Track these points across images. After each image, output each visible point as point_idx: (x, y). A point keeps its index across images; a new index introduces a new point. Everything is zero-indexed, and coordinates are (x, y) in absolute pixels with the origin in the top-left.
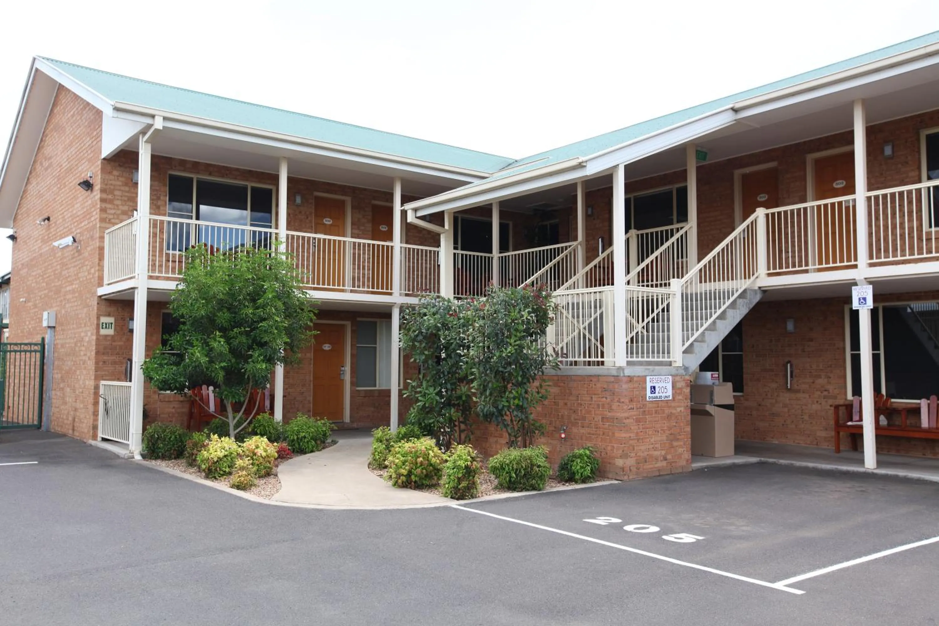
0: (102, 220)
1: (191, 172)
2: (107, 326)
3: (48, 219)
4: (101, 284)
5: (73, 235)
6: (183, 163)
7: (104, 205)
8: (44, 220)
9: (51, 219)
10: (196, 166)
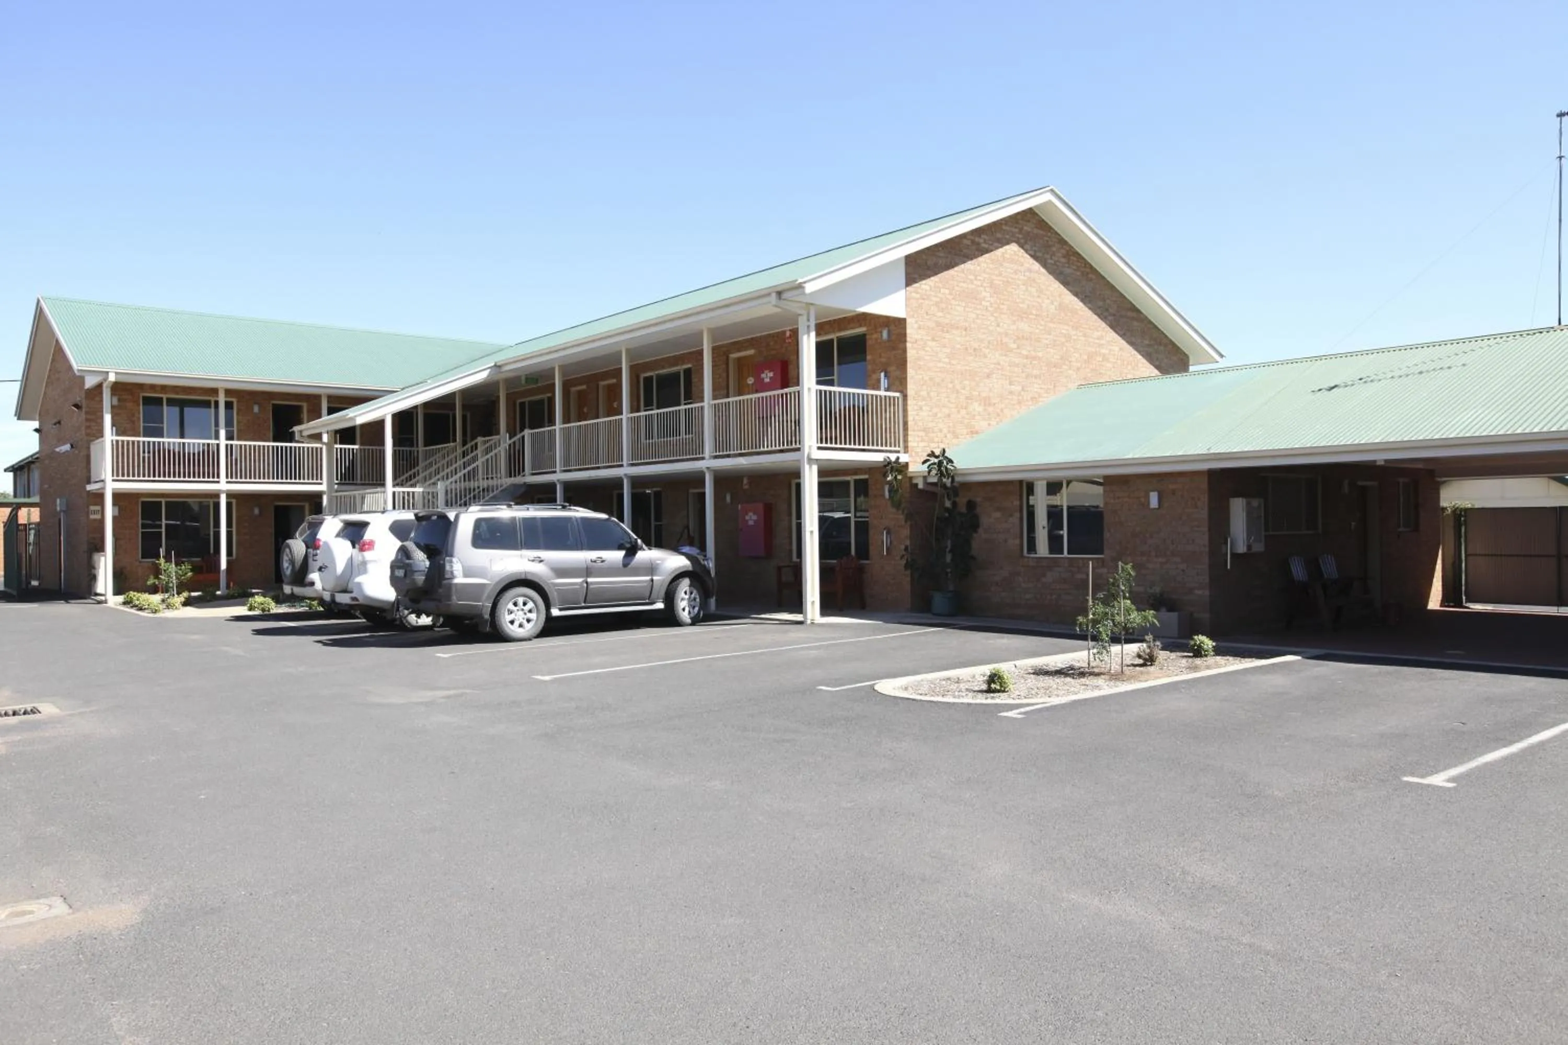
0: (88, 435)
1: (161, 393)
2: (95, 512)
3: (59, 422)
4: (89, 482)
5: (72, 441)
6: (153, 387)
7: (88, 424)
8: (55, 424)
9: (62, 422)
10: (164, 388)
